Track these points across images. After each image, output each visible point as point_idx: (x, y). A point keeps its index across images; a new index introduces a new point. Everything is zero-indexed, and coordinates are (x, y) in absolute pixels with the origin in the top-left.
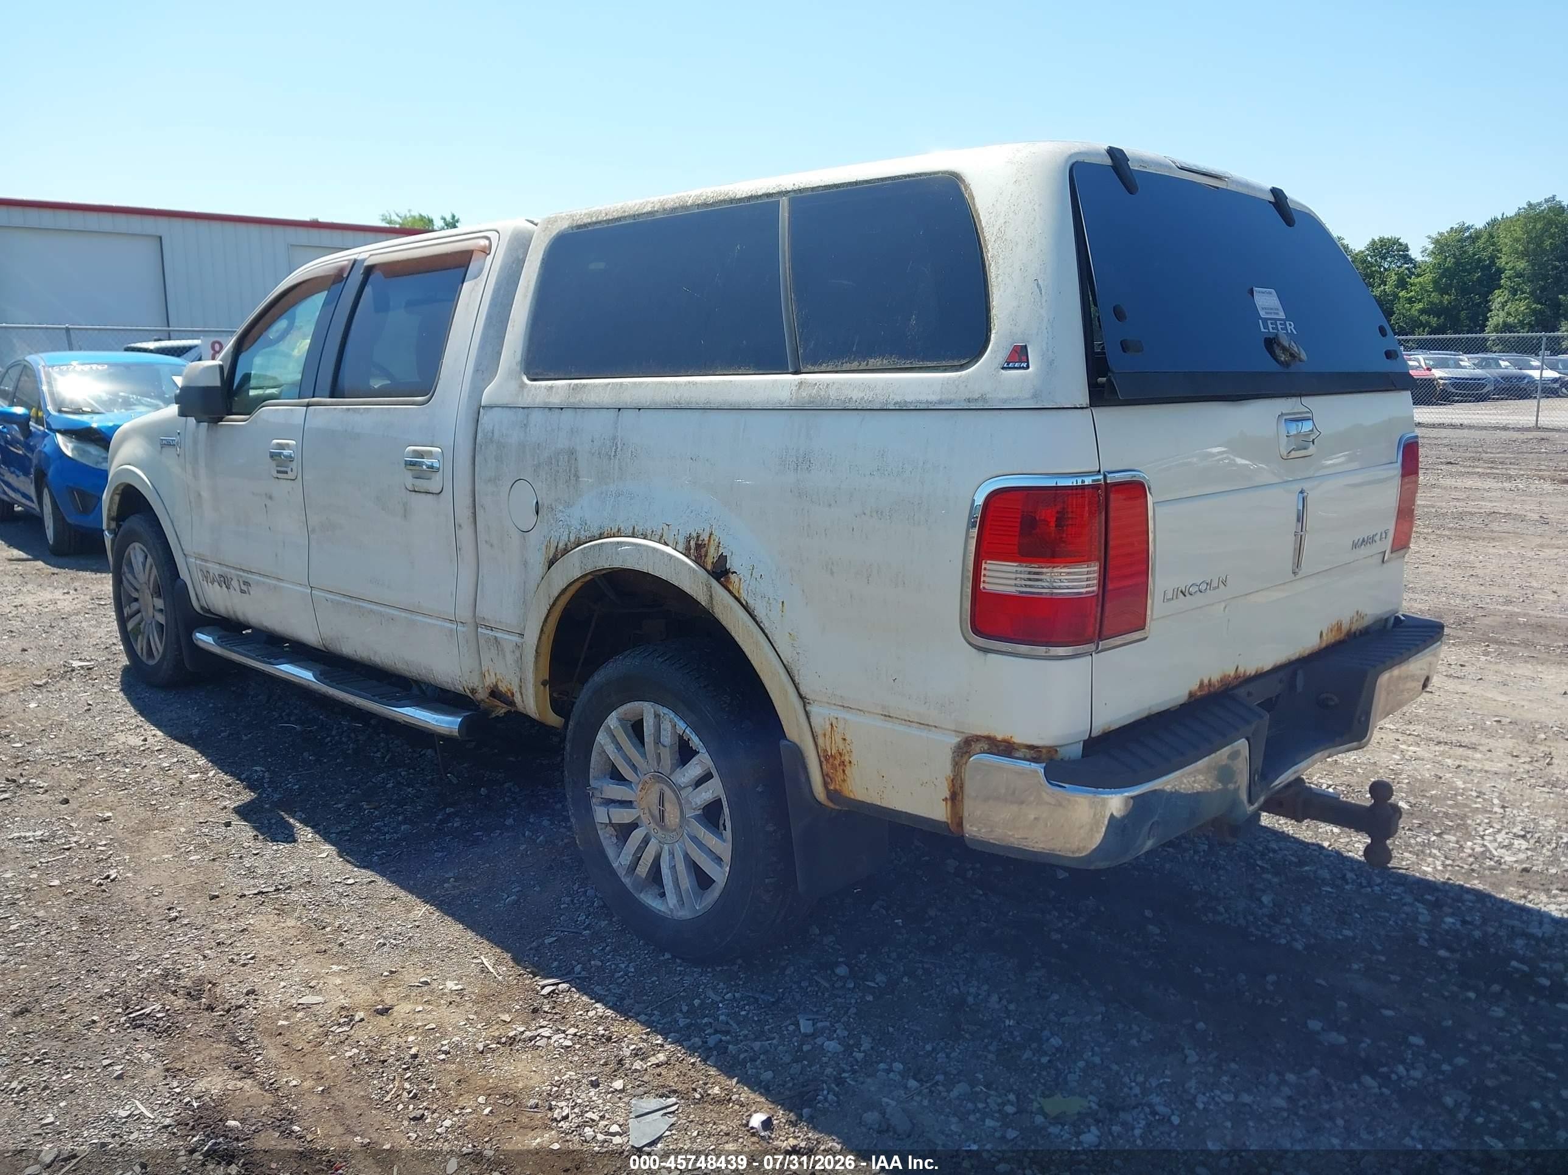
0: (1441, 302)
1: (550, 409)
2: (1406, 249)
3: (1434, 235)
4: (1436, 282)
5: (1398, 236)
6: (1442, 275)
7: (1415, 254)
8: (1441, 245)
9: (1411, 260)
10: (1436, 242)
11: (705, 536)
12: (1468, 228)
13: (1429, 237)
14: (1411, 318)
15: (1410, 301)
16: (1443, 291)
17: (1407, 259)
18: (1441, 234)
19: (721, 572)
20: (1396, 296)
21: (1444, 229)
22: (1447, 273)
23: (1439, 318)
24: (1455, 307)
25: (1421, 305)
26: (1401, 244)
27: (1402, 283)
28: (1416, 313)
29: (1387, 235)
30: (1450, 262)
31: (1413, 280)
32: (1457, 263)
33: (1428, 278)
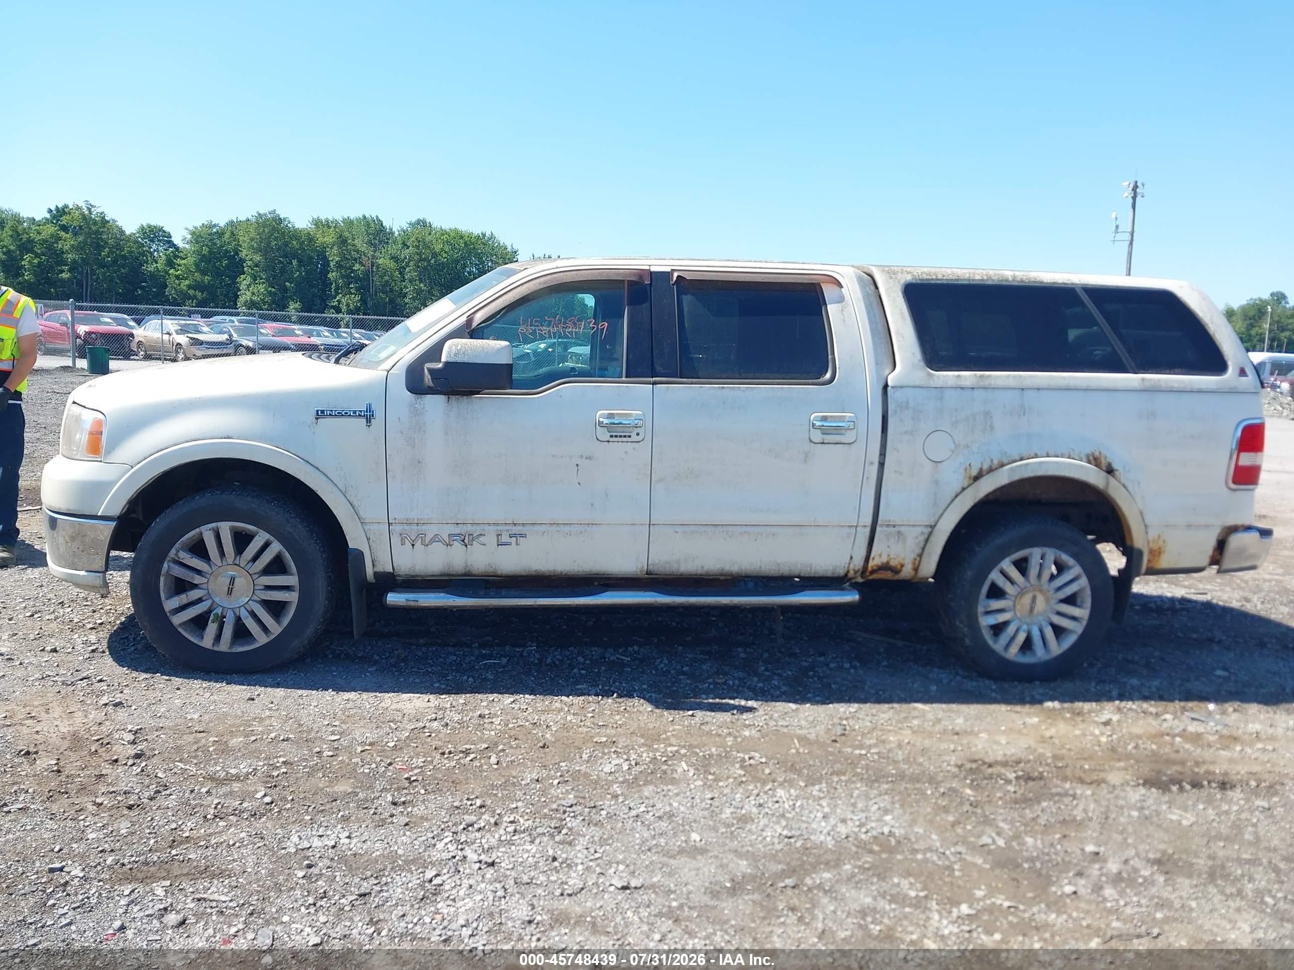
0: (203, 281)
1: (962, 388)
2: (169, 236)
3: (191, 228)
4: (197, 265)
5: (162, 225)
6: (201, 260)
7: (177, 240)
8: (197, 237)
9: (174, 245)
10: (193, 233)
11: (1097, 454)
12: (215, 226)
13: (187, 229)
14: (181, 291)
15: (177, 277)
16: (204, 273)
17: (171, 244)
18: (196, 228)
19: (1110, 471)
20: (167, 273)
21: (198, 224)
22: (203, 258)
23: (202, 293)
24: (213, 285)
25: (187, 282)
26: (164, 232)
27: (170, 263)
28: (185, 288)
29: (153, 223)
30: (205, 251)
31: (179, 261)
32: (210, 252)
33: (191, 260)
